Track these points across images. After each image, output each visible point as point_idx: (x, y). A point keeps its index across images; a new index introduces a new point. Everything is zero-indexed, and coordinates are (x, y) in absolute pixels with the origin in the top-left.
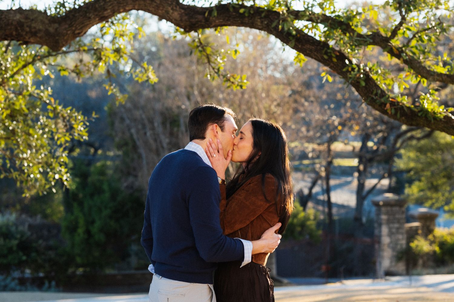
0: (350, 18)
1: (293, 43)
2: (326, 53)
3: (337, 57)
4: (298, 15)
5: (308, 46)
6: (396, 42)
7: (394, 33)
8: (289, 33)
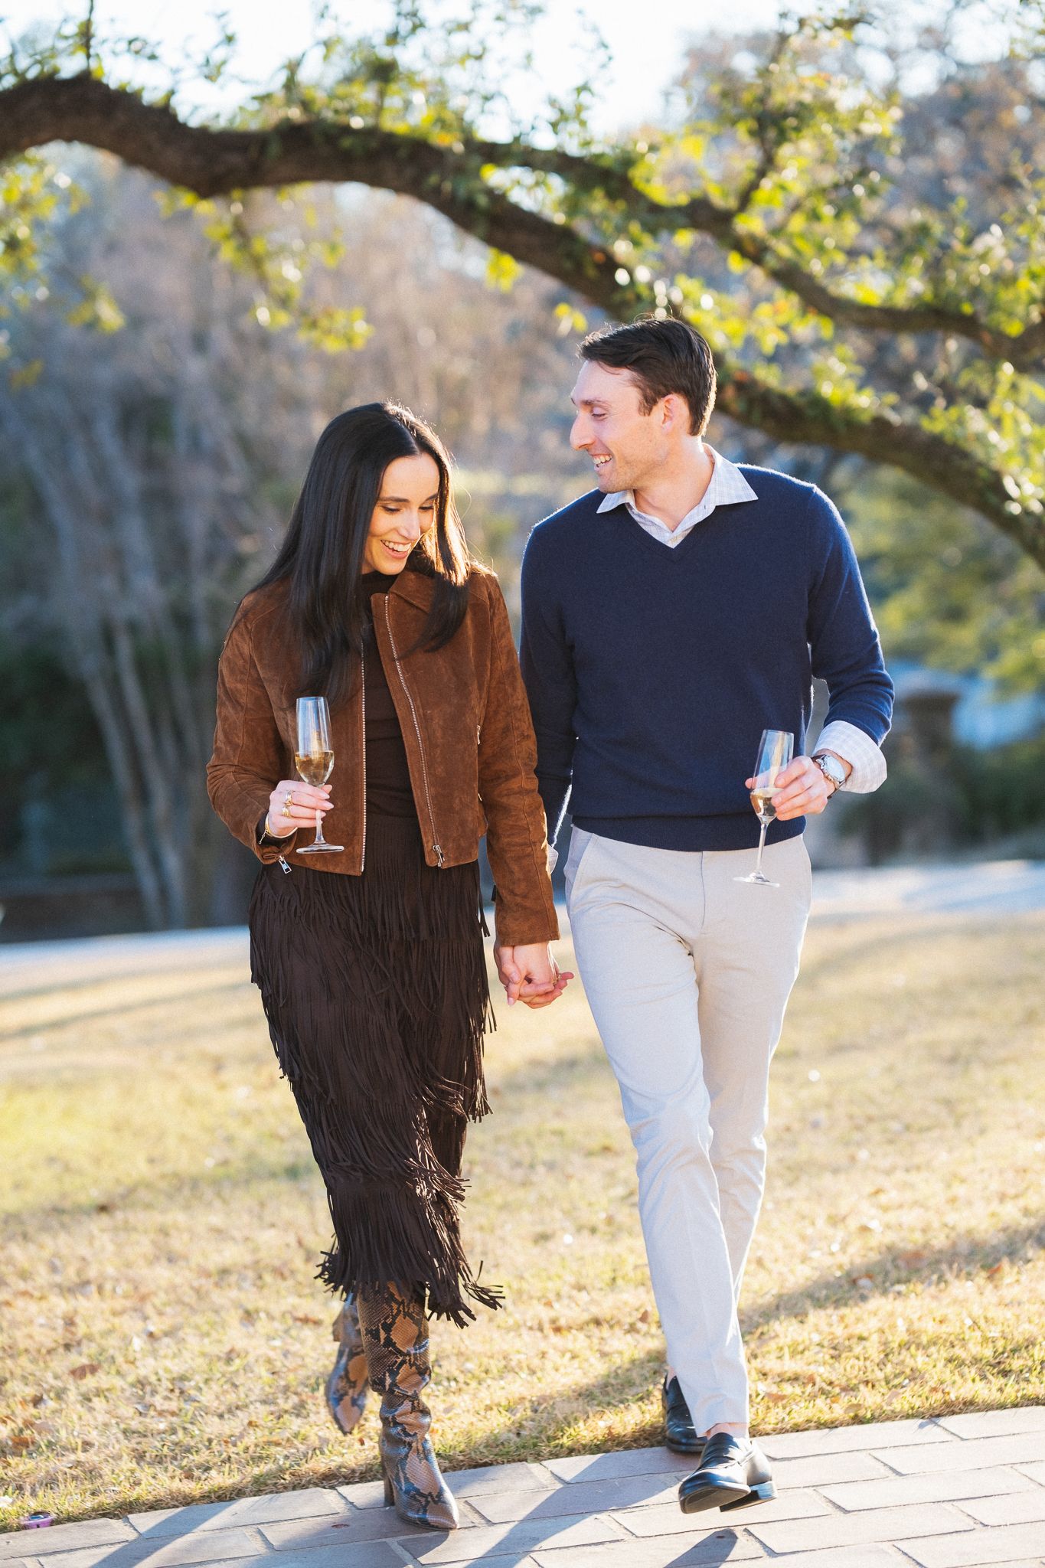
0: (628, 161)
1: (482, 227)
2: (569, 255)
3: (598, 266)
4: (495, 154)
5: (520, 238)
6: (750, 224)
7: (745, 200)
8: (470, 205)
